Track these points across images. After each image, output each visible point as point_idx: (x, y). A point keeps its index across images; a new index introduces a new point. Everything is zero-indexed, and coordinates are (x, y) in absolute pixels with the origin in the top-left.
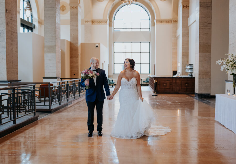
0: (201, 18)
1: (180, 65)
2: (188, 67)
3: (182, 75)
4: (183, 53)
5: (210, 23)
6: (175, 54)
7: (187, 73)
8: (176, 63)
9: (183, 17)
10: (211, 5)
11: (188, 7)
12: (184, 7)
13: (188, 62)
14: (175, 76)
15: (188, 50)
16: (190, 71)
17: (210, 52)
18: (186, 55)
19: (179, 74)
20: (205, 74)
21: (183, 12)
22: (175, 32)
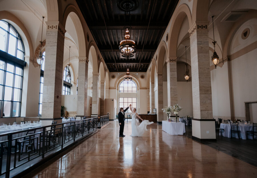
0: (158, 90)
1: (151, 109)
2: (154, 110)
3: (152, 113)
4: (152, 103)
5: (162, 92)
6: (149, 103)
7: (154, 113)
8: (149, 108)
9: (152, 88)
10: (162, 85)
11: (154, 83)
12: (152, 83)
13: (154, 107)
14: (149, 114)
15: (154, 102)
16: (155, 112)
17: (163, 104)
18: (153, 104)
19: (151, 113)
20: (161, 113)
21: (152, 85)
22: (149, 93)
